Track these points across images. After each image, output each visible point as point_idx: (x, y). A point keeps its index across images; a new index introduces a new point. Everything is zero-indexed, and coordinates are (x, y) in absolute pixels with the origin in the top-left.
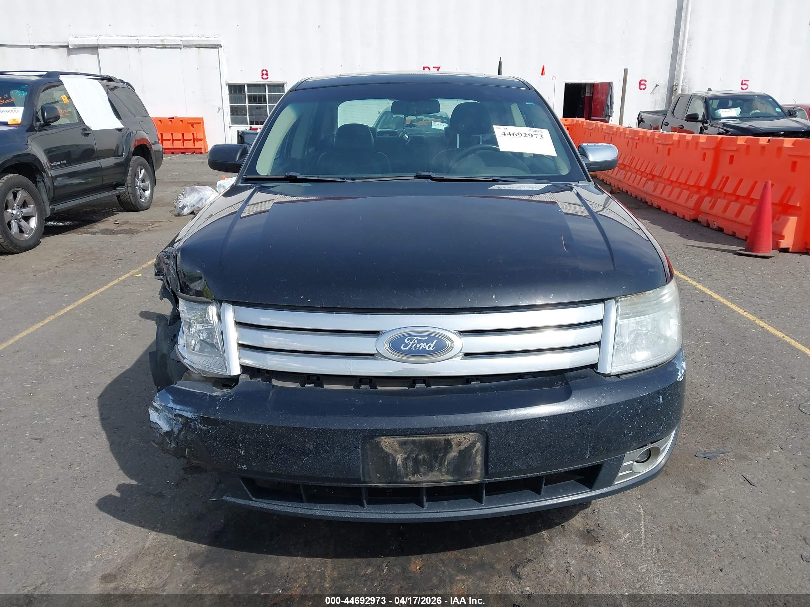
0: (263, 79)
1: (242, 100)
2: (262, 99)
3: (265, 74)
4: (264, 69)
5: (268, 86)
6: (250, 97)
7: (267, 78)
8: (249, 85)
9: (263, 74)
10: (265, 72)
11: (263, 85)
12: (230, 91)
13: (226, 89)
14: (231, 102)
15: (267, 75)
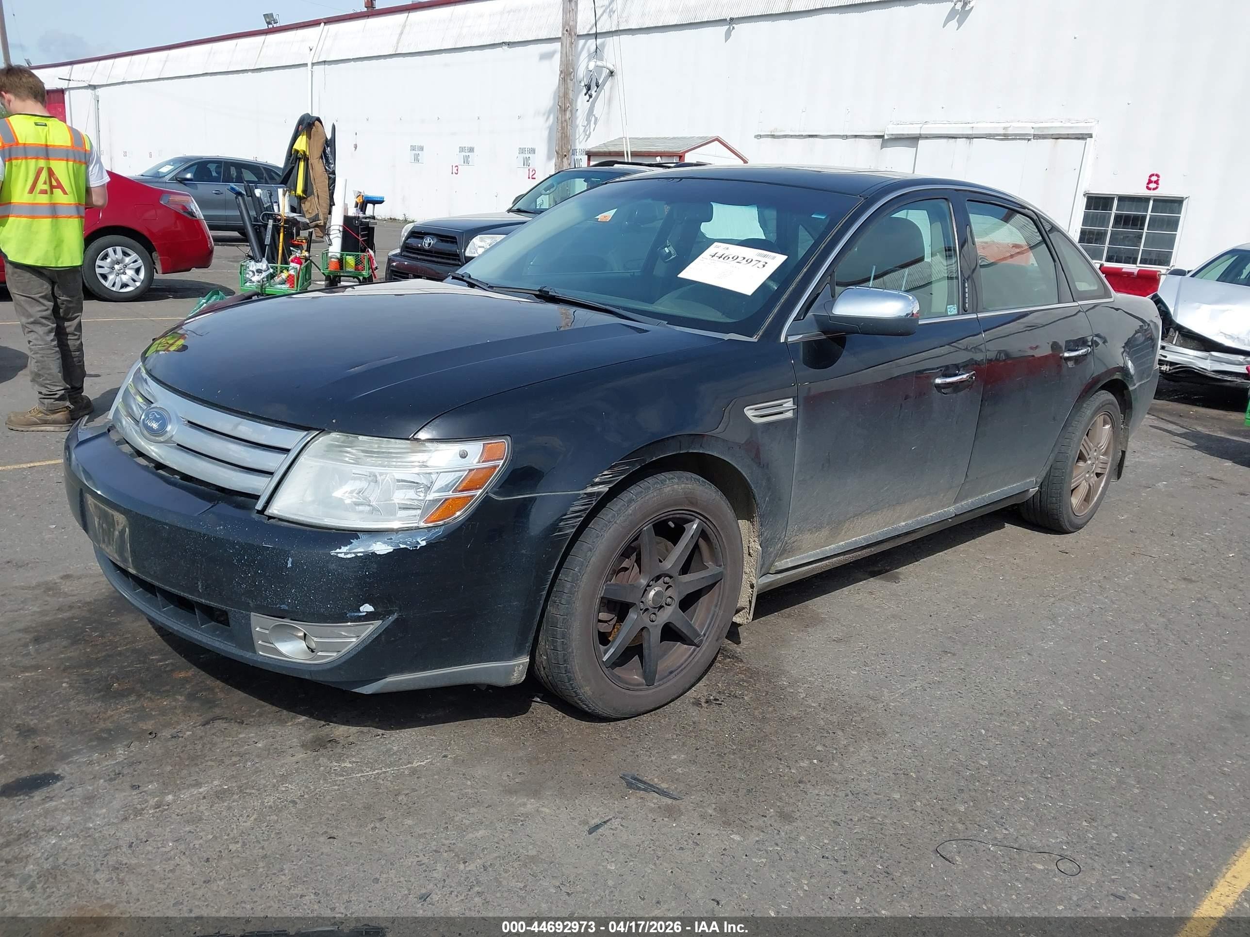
0: (1148, 188)
1: (1104, 221)
2: (1137, 222)
3: (1153, 181)
4: (1155, 173)
5: (1155, 201)
6: (1118, 218)
7: (1156, 188)
8: (1122, 199)
9: (1150, 182)
10: (1154, 178)
11: (1146, 200)
12: (1088, 207)
13: (1081, 203)
14: (1085, 223)
15: (1157, 182)
